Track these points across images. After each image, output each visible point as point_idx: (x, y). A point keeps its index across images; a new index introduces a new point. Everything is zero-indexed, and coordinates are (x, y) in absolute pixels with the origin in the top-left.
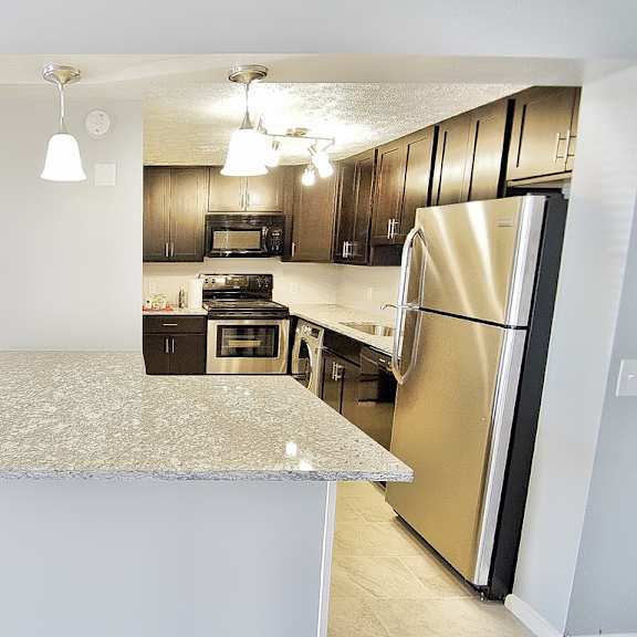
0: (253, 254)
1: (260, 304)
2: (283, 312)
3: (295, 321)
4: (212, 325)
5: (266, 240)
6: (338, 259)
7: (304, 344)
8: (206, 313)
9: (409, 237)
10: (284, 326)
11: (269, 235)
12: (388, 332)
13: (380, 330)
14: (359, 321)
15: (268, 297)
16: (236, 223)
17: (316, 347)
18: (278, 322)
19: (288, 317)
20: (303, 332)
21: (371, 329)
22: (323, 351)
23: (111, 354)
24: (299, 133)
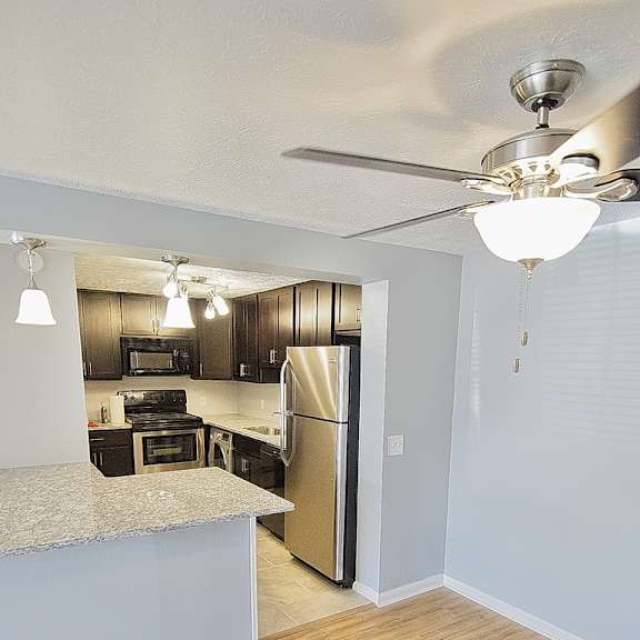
0: (167, 373)
1: (178, 416)
2: (198, 422)
3: (208, 429)
4: (137, 437)
5: (178, 360)
6: (237, 377)
7: (217, 447)
8: (130, 427)
9: (284, 365)
10: (200, 433)
11: (179, 357)
12: (277, 432)
13: (272, 431)
14: (257, 427)
15: (183, 411)
16: (148, 345)
17: (227, 448)
18: (194, 431)
19: (202, 426)
20: (216, 437)
21: (266, 431)
22: (233, 451)
23: (62, 465)
24: (201, 281)
